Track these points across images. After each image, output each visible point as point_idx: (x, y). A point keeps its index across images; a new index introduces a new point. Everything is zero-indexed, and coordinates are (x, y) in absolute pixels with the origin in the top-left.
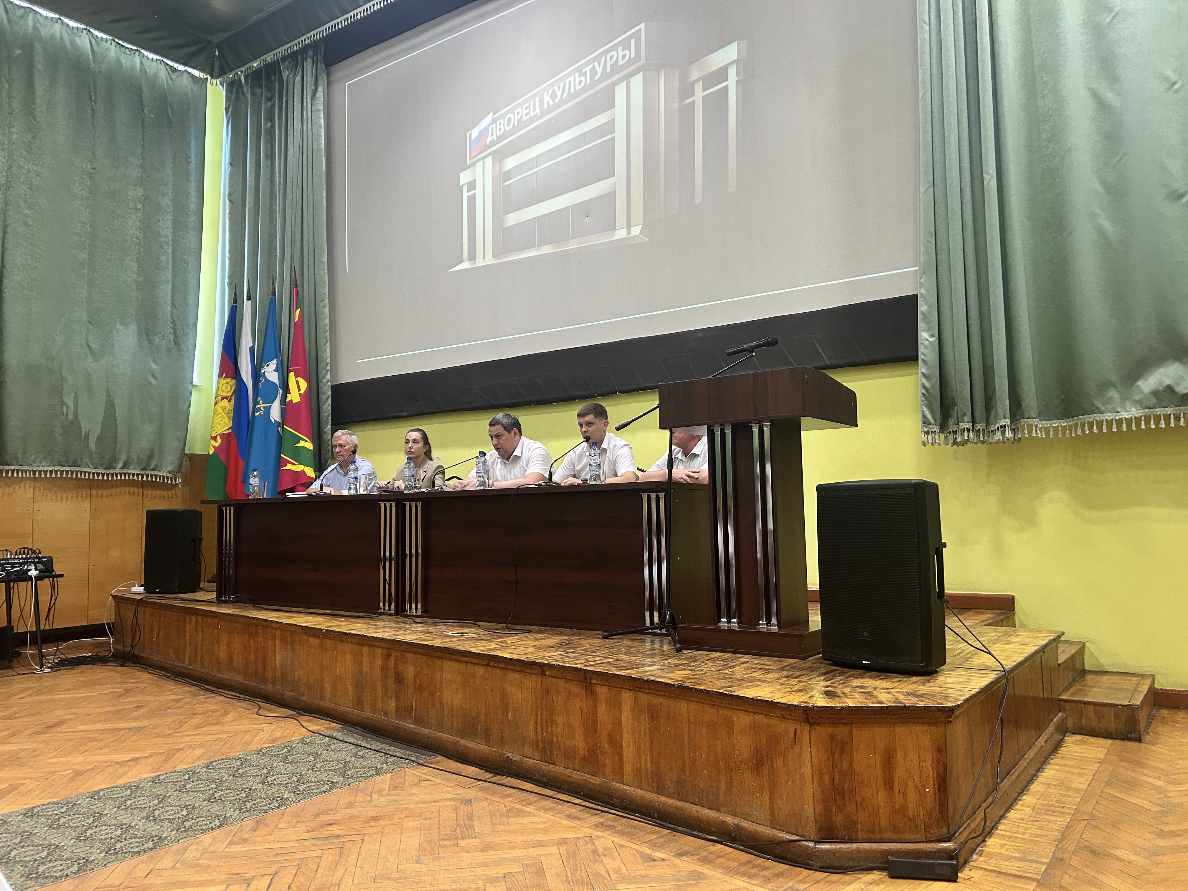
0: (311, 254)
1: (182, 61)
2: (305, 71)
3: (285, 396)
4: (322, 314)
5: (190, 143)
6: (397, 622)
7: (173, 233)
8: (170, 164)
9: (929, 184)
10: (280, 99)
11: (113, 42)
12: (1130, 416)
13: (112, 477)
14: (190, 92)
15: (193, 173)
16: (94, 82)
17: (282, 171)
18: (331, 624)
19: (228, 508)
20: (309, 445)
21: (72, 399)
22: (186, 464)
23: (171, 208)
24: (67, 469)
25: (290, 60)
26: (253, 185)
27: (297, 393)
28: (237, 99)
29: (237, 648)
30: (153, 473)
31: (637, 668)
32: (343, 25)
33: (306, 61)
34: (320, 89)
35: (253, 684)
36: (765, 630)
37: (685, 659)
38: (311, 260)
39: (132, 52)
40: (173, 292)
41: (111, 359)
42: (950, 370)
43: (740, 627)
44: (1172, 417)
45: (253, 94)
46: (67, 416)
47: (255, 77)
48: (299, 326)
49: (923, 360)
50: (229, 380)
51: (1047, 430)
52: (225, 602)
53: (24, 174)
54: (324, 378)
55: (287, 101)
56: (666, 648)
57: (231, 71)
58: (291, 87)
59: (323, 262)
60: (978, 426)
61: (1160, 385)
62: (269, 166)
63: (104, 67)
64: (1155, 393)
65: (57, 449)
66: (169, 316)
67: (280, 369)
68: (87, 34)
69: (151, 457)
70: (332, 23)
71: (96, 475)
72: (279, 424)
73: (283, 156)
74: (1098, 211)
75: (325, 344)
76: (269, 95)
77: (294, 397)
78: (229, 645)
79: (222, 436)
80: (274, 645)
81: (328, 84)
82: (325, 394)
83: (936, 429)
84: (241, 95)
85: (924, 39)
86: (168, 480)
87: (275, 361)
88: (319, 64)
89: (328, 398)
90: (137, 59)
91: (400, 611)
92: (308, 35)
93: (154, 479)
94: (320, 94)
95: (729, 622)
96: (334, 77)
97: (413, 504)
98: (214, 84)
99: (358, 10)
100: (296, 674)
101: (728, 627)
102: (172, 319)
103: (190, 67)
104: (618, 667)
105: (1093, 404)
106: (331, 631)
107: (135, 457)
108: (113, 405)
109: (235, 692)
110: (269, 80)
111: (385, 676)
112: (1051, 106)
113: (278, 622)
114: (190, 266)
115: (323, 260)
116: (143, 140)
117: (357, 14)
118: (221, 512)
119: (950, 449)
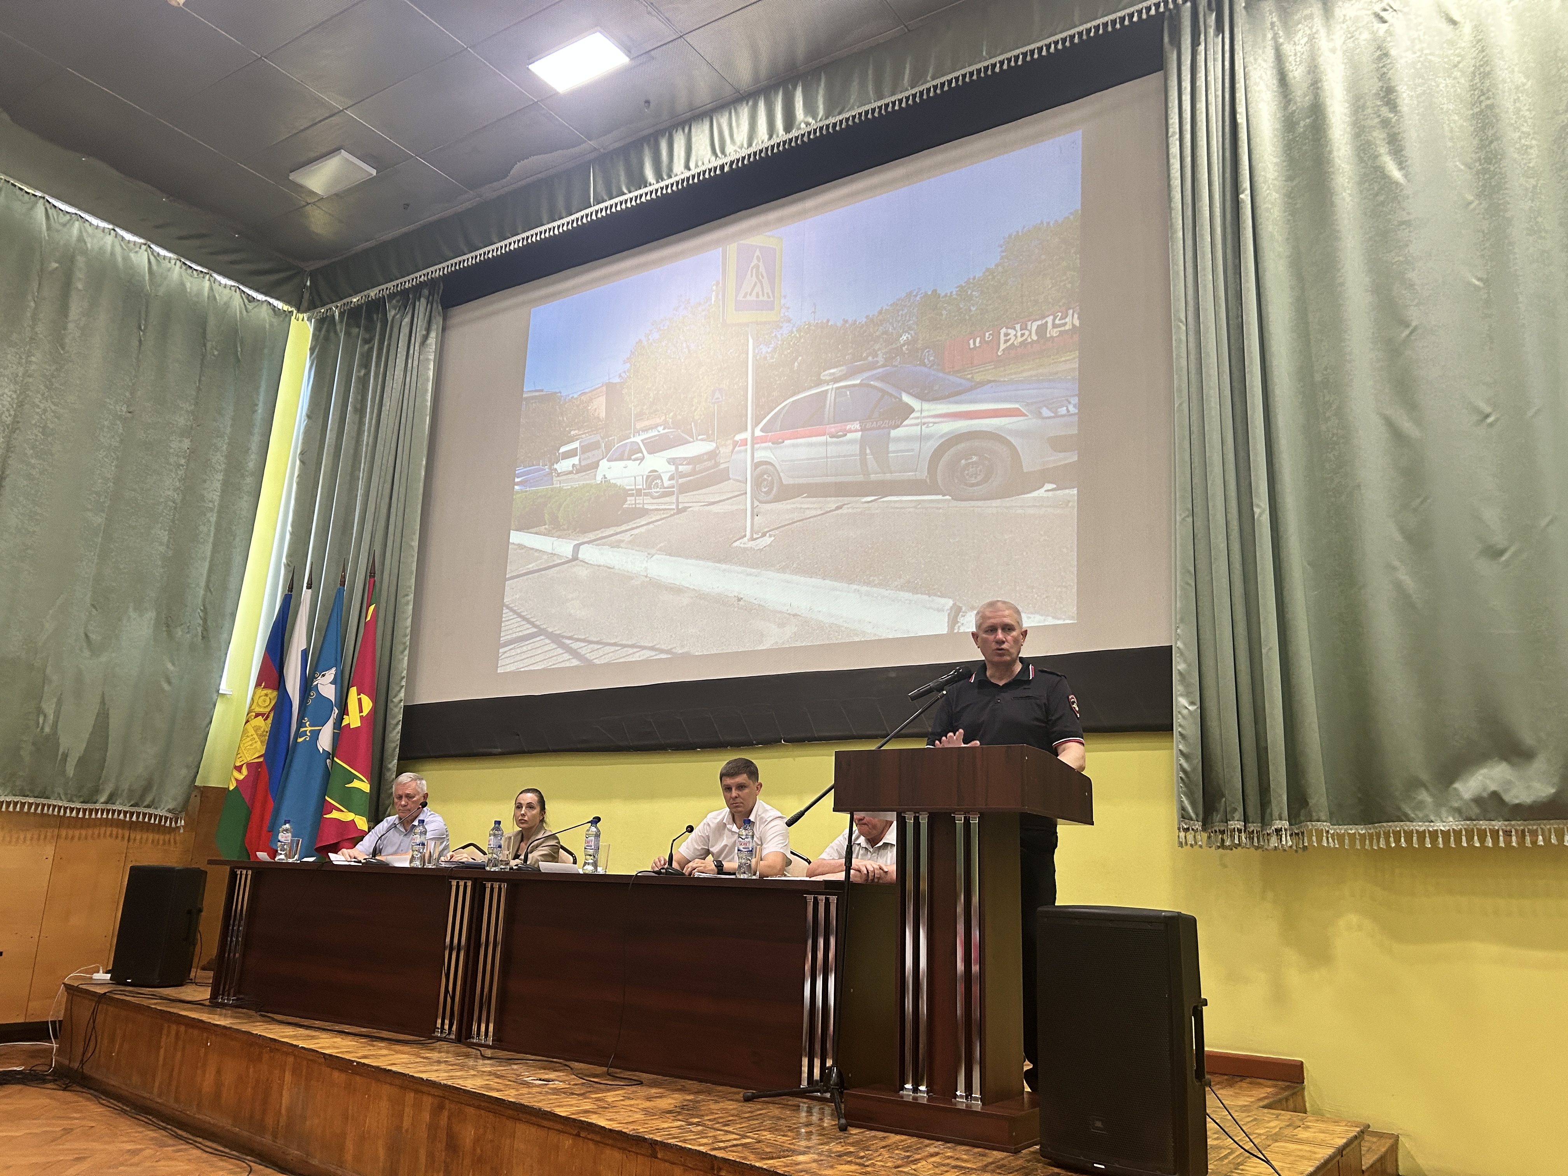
0: (398, 534)
1: (264, 290)
2: (416, 312)
3: (340, 719)
4: (403, 612)
5: (259, 387)
6: (458, 1055)
7: (222, 497)
8: (229, 412)
9: (1187, 513)
10: (381, 342)
11: (178, 262)
12: (1448, 828)
13: (90, 814)
14: (267, 326)
15: (258, 424)
16: (147, 307)
17: (372, 429)
18: (366, 1053)
19: (244, 872)
20: (365, 787)
21: (54, 706)
22: (195, 801)
23: (223, 466)
24: (31, 800)
25: (398, 298)
26: (334, 443)
27: (358, 715)
28: (327, 339)
29: (229, 1078)
30: (147, 811)
31: (784, 1157)
32: (470, 263)
33: (419, 300)
34: (433, 334)
35: (246, 1134)
36: (964, 1107)
37: (852, 1144)
38: (397, 544)
39: (201, 275)
40: (210, 571)
41: (114, 655)
42: (1216, 749)
43: (930, 1099)
44: (1501, 833)
45: (348, 334)
46: (42, 728)
47: (353, 315)
48: (371, 626)
49: (1181, 734)
50: (269, 691)
51: (1341, 838)
52: (223, 1006)
53: (37, 413)
54: (396, 696)
55: (389, 345)
56: (827, 1123)
57: (323, 306)
58: (396, 330)
59: (412, 547)
60: (1251, 827)
61: (1485, 790)
62: (357, 422)
63: (161, 291)
64: (1478, 801)
65: (21, 773)
66: (200, 602)
67: (339, 681)
68: (146, 250)
69: (147, 788)
70: (457, 260)
71: (68, 811)
72: (327, 755)
73: (375, 411)
74: (1396, 563)
75: (403, 652)
76: (367, 336)
77: (353, 720)
78: (219, 1072)
79: (249, 765)
80: (282, 1078)
81: (444, 329)
82: (394, 717)
83: (1198, 826)
84: (332, 334)
85: (1180, 340)
86: (165, 822)
87: (333, 671)
88: (435, 305)
89: (398, 724)
90: (207, 284)
91: (464, 1037)
92: (425, 272)
93: (146, 820)
94: (432, 340)
95: (915, 1090)
96: (452, 321)
97: (496, 885)
98: (300, 320)
99: (490, 248)
100: (308, 1123)
101: (914, 1098)
102: (204, 606)
103: (272, 297)
104: (759, 1153)
105: (1399, 809)
106: (364, 1064)
107: (127, 787)
108: (107, 716)
109: (220, 1143)
110: (369, 319)
111: (432, 1137)
112: (1335, 431)
113: (292, 1045)
114: (237, 539)
115: (413, 544)
116: (200, 381)
117: (489, 252)
118: (233, 876)
119: (1215, 853)
